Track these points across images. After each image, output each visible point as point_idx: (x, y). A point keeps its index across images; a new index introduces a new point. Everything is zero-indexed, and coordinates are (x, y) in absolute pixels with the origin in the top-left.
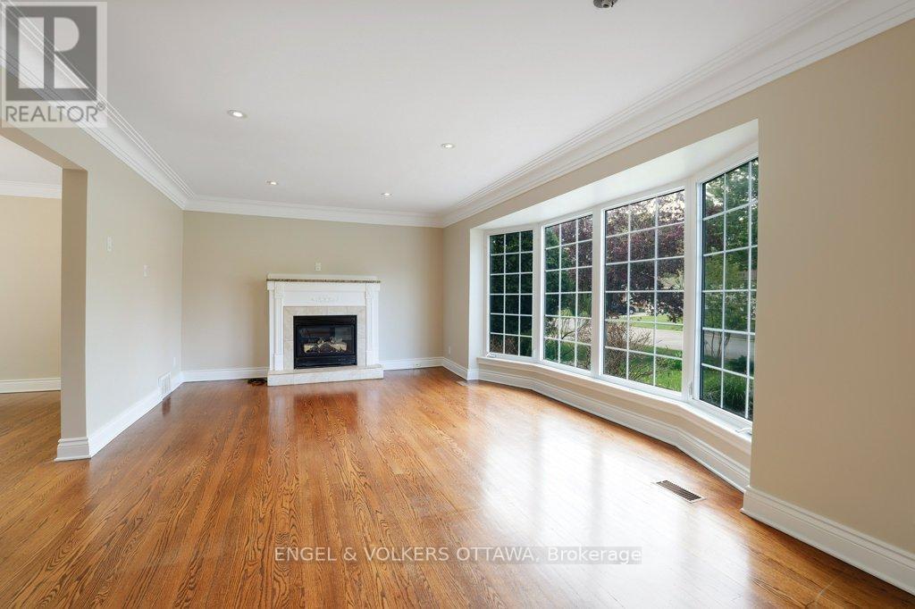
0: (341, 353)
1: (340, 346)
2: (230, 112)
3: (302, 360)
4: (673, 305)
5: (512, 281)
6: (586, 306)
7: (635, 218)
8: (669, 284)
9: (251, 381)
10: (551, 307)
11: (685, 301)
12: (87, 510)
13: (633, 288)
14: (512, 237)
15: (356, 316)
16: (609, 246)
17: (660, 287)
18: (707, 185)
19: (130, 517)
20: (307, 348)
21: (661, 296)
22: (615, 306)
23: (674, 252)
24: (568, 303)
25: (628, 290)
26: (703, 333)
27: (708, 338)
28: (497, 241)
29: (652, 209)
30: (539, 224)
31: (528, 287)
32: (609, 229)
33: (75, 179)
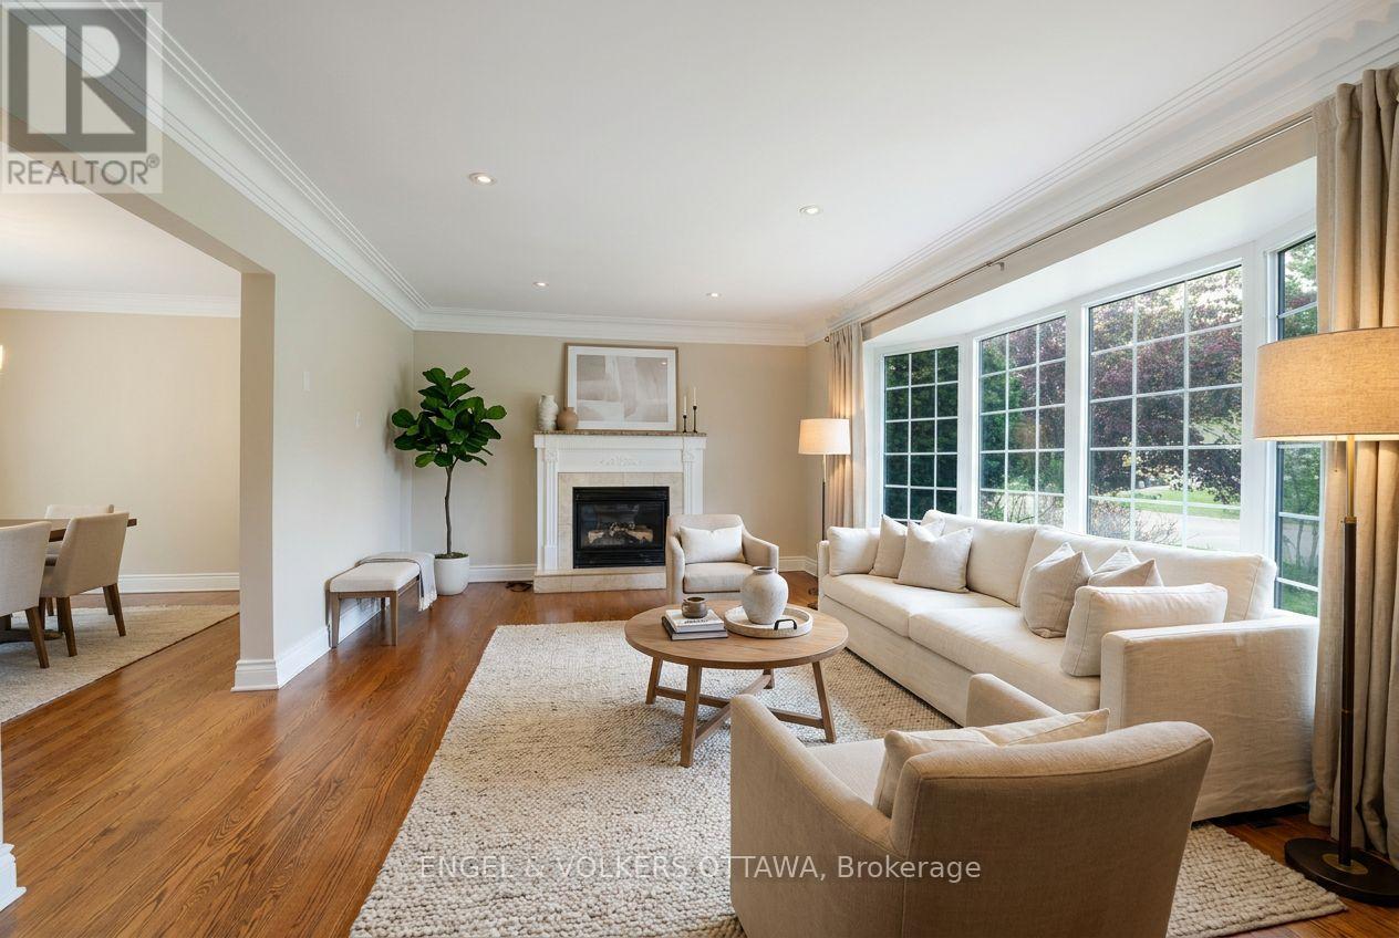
0: (645, 546)
1: (643, 535)
2: (473, 177)
3: (585, 556)
4: (1221, 472)
5: (924, 434)
6: (1053, 475)
7: (1146, 322)
8: (1212, 435)
9: (511, 585)
10: (992, 476)
11: (1243, 465)
12: (269, 763)
13: (1142, 441)
14: (923, 359)
15: (667, 489)
16: (1096, 371)
17: (1195, 438)
18: (1288, 257)
19: (325, 777)
20: (593, 536)
21: (1199, 458)
22: (1108, 474)
23: (1221, 377)
24: (1022, 467)
25: (1133, 447)
26: (1280, 522)
27: (1290, 532)
28: (897, 366)
29: (1179, 301)
30: (968, 335)
31: (950, 442)
32: (1097, 340)
33: (258, 287)
